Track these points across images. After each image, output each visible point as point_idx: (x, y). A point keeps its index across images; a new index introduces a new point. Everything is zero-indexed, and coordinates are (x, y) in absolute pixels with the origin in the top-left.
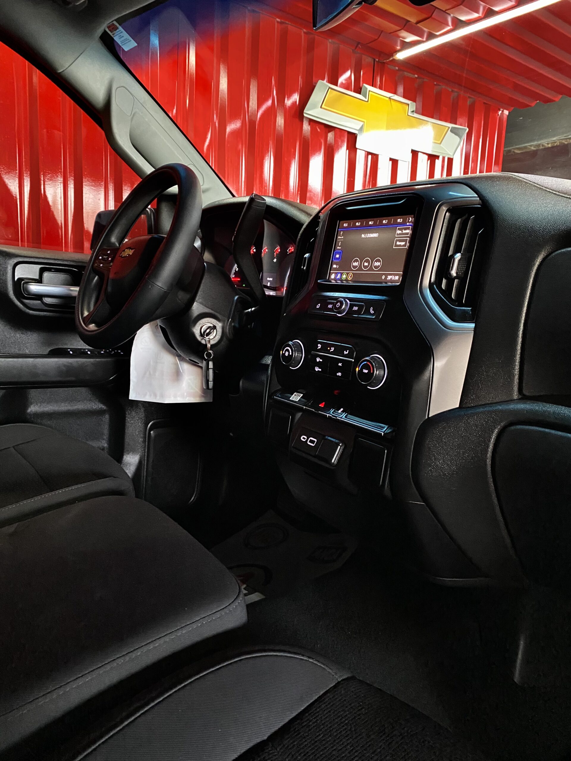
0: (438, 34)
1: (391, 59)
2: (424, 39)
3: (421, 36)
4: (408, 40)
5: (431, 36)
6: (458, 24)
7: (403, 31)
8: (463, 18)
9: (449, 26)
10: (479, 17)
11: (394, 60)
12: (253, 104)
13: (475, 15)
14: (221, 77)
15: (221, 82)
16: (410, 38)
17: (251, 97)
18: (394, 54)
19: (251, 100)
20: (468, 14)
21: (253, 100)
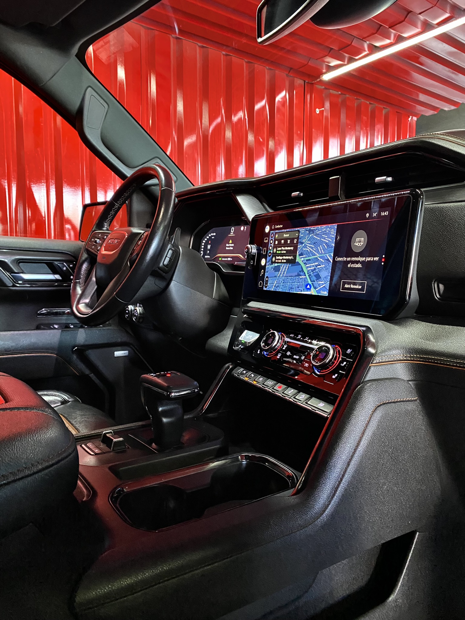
0: (357, 58)
1: (318, 80)
2: (346, 63)
3: (343, 60)
4: (332, 64)
5: (351, 60)
6: (373, 49)
7: (328, 57)
8: (378, 44)
9: (365, 51)
10: (391, 42)
11: (321, 80)
12: (205, 121)
13: (387, 41)
14: (178, 101)
15: (178, 104)
16: (334, 62)
17: (203, 116)
18: (321, 76)
19: (204, 118)
20: (382, 40)
21: (205, 118)
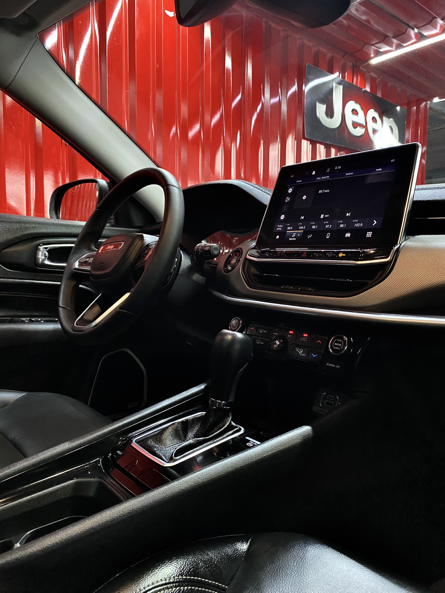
0: (405, 45)
1: (366, 63)
2: (394, 49)
3: (392, 47)
4: (381, 50)
5: (399, 46)
6: (420, 37)
7: (382, 43)
8: (426, 34)
9: (414, 39)
10: (438, 32)
11: (369, 64)
13: (435, 31)
16: (385, 48)
18: (369, 60)
20: (430, 30)
